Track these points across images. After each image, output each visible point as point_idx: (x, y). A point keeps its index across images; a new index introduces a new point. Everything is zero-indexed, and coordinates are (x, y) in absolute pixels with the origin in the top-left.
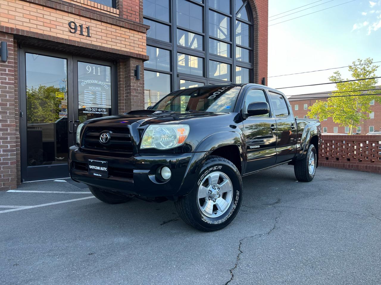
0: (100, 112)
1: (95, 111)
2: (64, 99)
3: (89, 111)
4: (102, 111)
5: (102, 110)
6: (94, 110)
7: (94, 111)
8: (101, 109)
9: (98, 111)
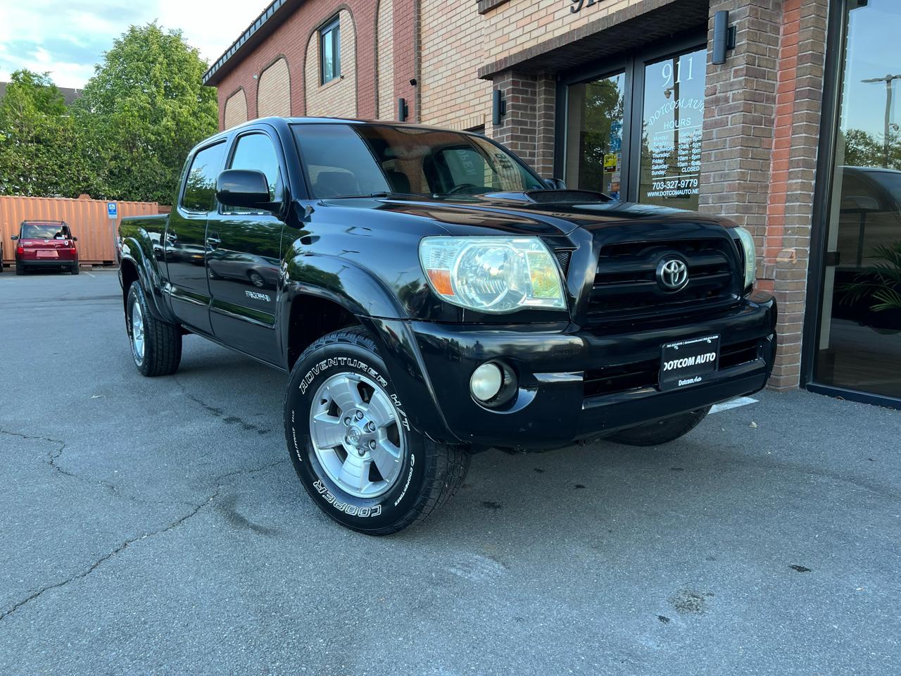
0: (685, 188)
1: (672, 190)
2: (617, 168)
3: (660, 190)
4: (688, 188)
5: (690, 182)
6: (671, 185)
7: (669, 189)
8: (688, 181)
9: (679, 188)
